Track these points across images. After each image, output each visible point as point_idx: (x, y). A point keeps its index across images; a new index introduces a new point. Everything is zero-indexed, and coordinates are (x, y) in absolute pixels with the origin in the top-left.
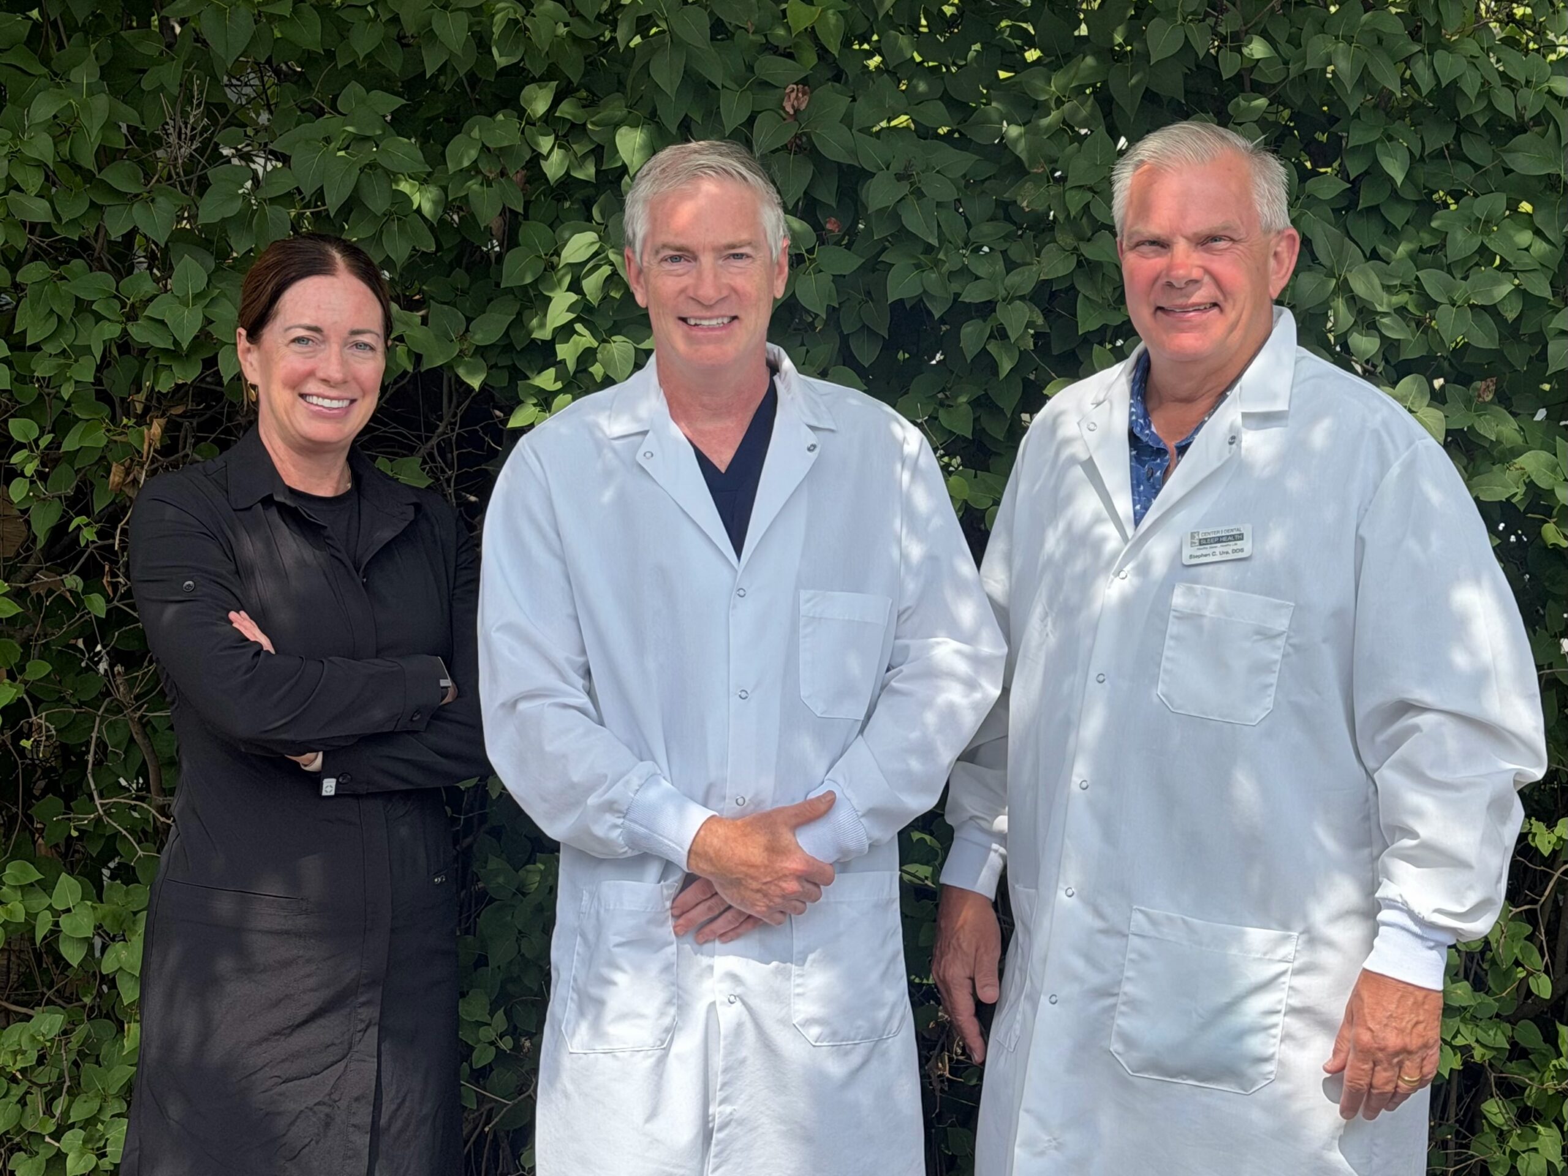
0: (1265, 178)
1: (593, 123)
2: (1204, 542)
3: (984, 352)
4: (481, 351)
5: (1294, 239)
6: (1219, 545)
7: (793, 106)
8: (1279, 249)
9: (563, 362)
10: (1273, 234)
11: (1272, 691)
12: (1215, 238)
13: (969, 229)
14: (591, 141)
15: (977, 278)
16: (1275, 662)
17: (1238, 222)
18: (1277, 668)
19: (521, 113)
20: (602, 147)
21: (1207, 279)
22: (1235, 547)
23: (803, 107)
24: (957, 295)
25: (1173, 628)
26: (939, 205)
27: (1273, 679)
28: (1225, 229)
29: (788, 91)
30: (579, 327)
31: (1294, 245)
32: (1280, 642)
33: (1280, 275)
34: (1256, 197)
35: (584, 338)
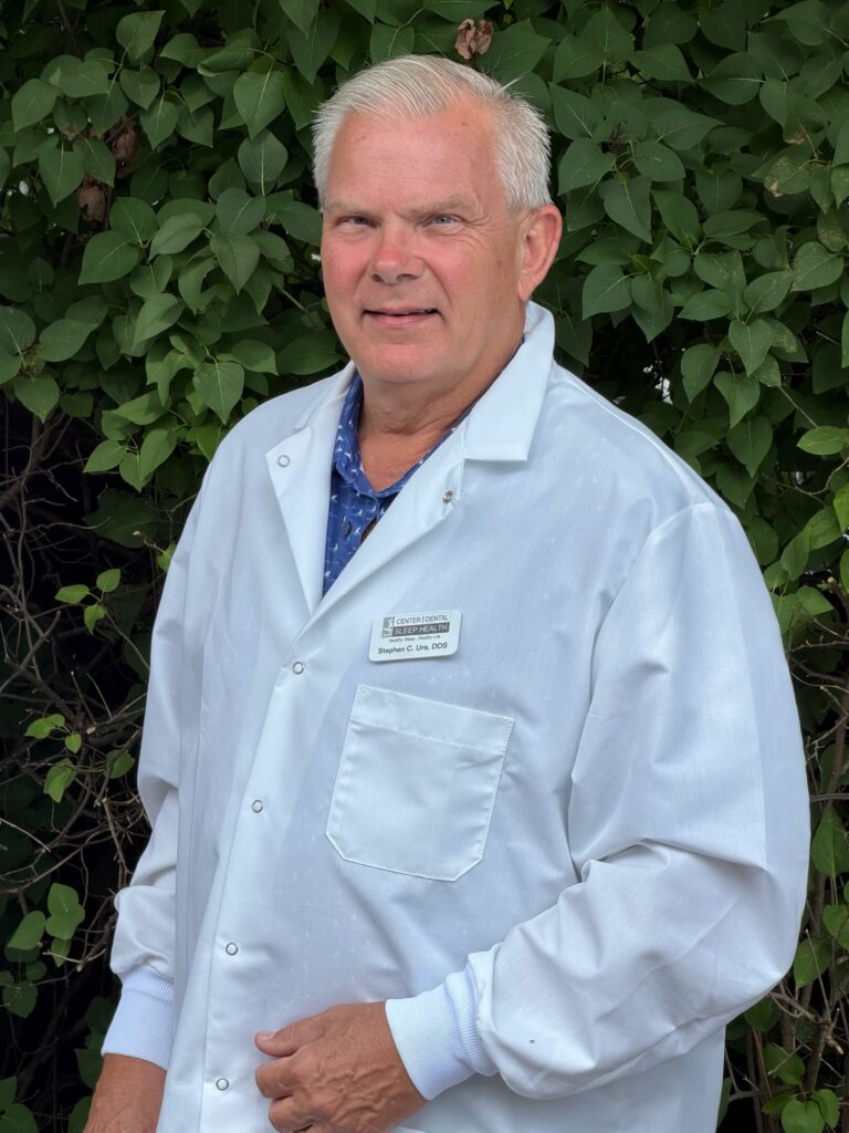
0: (514, 137)
1: (206, 68)
2: (399, 632)
3: (711, 388)
4: (54, 368)
5: (555, 220)
6: (416, 637)
7: (470, 49)
8: (533, 233)
9: (154, 386)
10: (524, 214)
11: (483, 836)
12: (440, 218)
13: (702, 221)
14: (210, 92)
15: (708, 287)
16: (487, 797)
17: (474, 196)
18: (490, 804)
19: (117, 51)
20: (223, 100)
21: (427, 274)
22: (437, 641)
23: (484, 49)
24: (678, 309)
25: (353, 746)
26: (656, 186)
27: (484, 819)
28: (453, 205)
29: (462, 27)
30: (175, 340)
31: (555, 228)
32: (495, 770)
33: (535, 268)
34: (501, 162)
35: (181, 356)
